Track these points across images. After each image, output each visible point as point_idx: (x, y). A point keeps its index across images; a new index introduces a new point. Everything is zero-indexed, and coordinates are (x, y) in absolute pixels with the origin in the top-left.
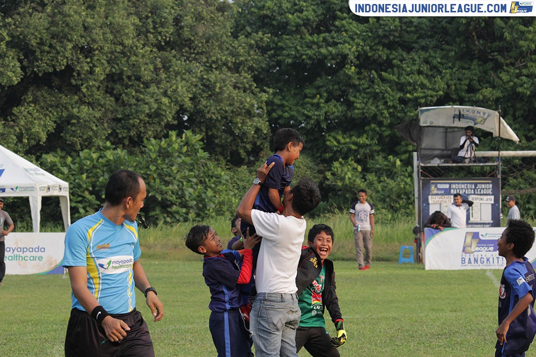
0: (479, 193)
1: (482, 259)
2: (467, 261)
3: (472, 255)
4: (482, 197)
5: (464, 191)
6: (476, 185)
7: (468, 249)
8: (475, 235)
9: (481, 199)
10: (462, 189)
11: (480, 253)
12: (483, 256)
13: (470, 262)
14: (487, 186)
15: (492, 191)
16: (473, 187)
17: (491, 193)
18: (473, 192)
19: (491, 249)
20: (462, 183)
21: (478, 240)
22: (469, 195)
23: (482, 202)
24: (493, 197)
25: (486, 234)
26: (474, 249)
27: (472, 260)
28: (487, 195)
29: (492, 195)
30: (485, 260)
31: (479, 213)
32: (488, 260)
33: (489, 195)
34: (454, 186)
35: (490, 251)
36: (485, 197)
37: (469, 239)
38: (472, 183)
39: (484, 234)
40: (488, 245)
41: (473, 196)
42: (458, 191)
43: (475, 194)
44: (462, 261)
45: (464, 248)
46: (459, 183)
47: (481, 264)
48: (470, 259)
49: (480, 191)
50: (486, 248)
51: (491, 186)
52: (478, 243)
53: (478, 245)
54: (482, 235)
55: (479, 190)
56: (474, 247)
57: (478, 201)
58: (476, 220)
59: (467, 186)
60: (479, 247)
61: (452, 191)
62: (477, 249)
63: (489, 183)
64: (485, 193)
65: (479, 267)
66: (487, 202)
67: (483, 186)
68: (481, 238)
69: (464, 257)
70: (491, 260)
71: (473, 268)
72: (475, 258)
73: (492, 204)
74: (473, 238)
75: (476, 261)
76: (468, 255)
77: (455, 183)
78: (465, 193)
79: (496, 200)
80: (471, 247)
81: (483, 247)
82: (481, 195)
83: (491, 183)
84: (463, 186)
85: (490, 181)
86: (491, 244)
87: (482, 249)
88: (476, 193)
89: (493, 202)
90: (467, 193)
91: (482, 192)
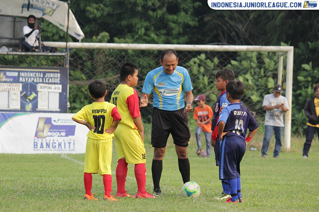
0: (47, 82)
1: (54, 144)
2: (39, 145)
3: (44, 139)
4: (50, 86)
5: (32, 79)
6: (44, 74)
7: (40, 134)
8: (48, 121)
9: (49, 88)
10: (31, 77)
11: (52, 138)
12: (55, 141)
13: (42, 146)
14: (56, 76)
15: (60, 80)
16: (42, 76)
17: (59, 82)
18: (41, 81)
19: (63, 134)
20: (31, 72)
21: (50, 125)
22: (37, 83)
23: (50, 90)
24: (60, 86)
25: (58, 120)
26: (47, 134)
27: (45, 145)
28: (55, 83)
29: (60, 84)
30: (57, 145)
31: (47, 101)
32: (60, 145)
33: (57, 84)
34: (22, 74)
35: (62, 136)
36: (53, 86)
37: (42, 124)
38: (40, 72)
39: (56, 120)
40: (60, 130)
41: (41, 85)
42: (27, 79)
43: (43, 83)
44: (34, 145)
45: (37, 133)
46: (27, 72)
47: (53, 149)
48: (42, 144)
49: (49, 80)
50: (58, 134)
51: (59, 75)
52: (50, 129)
53: (50, 130)
54: (55, 121)
55: (47, 79)
56: (46, 132)
57: (46, 90)
58: (44, 108)
59: (35, 75)
60: (51, 132)
61: (21, 79)
62: (50, 134)
63: (57, 73)
64: (53, 82)
65: (51, 151)
66: (55, 91)
67: (52, 75)
68: (54, 123)
69: (36, 141)
70: (63, 145)
71: (45, 152)
72: (47, 143)
73: (60, 93)
74: (45, 123)
75: (48, 145)
76: (40, 140)
77: (24, 72)
78: (33, 81)
79: (64, 89)
80: (43, 132)
81: (55, 132)
82: (49, 83)
83: (60, 73)
84: (31, 75)
85: (58, 71)
86: (64, 129)
87: (55, 134)
88: (45, 81)
89: (60, 91)
90: (35, 81)
91: (50, 81)
